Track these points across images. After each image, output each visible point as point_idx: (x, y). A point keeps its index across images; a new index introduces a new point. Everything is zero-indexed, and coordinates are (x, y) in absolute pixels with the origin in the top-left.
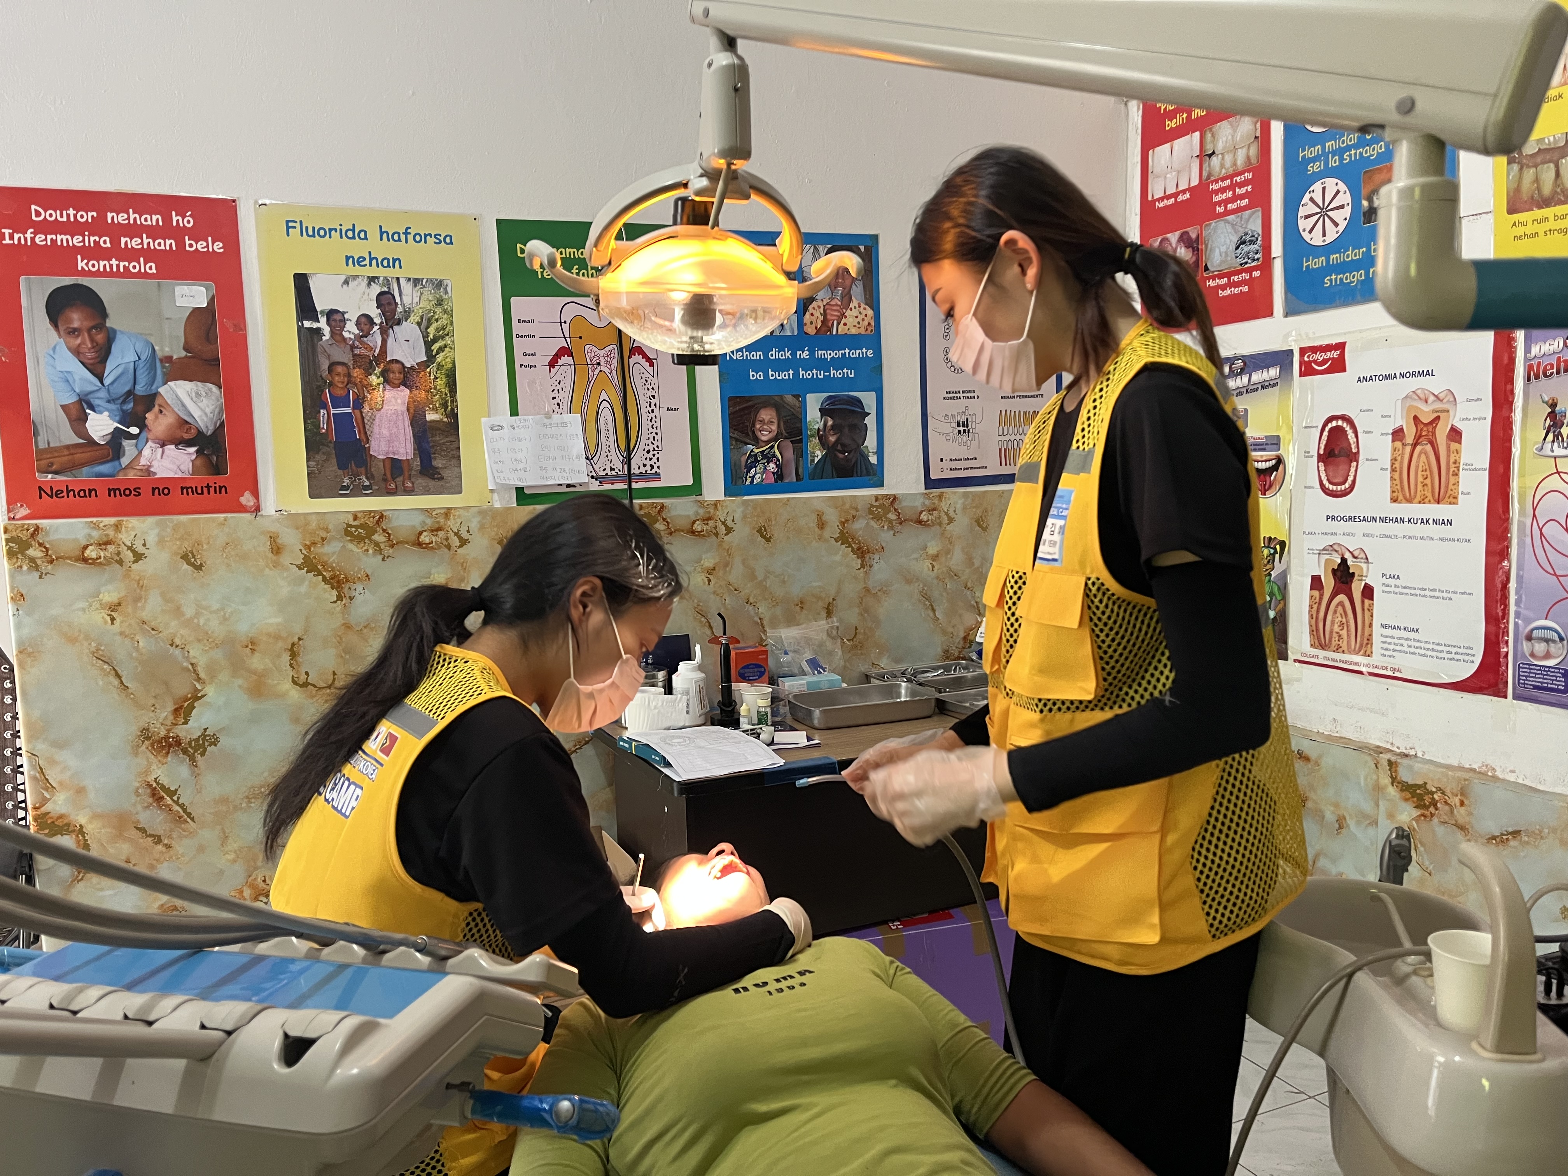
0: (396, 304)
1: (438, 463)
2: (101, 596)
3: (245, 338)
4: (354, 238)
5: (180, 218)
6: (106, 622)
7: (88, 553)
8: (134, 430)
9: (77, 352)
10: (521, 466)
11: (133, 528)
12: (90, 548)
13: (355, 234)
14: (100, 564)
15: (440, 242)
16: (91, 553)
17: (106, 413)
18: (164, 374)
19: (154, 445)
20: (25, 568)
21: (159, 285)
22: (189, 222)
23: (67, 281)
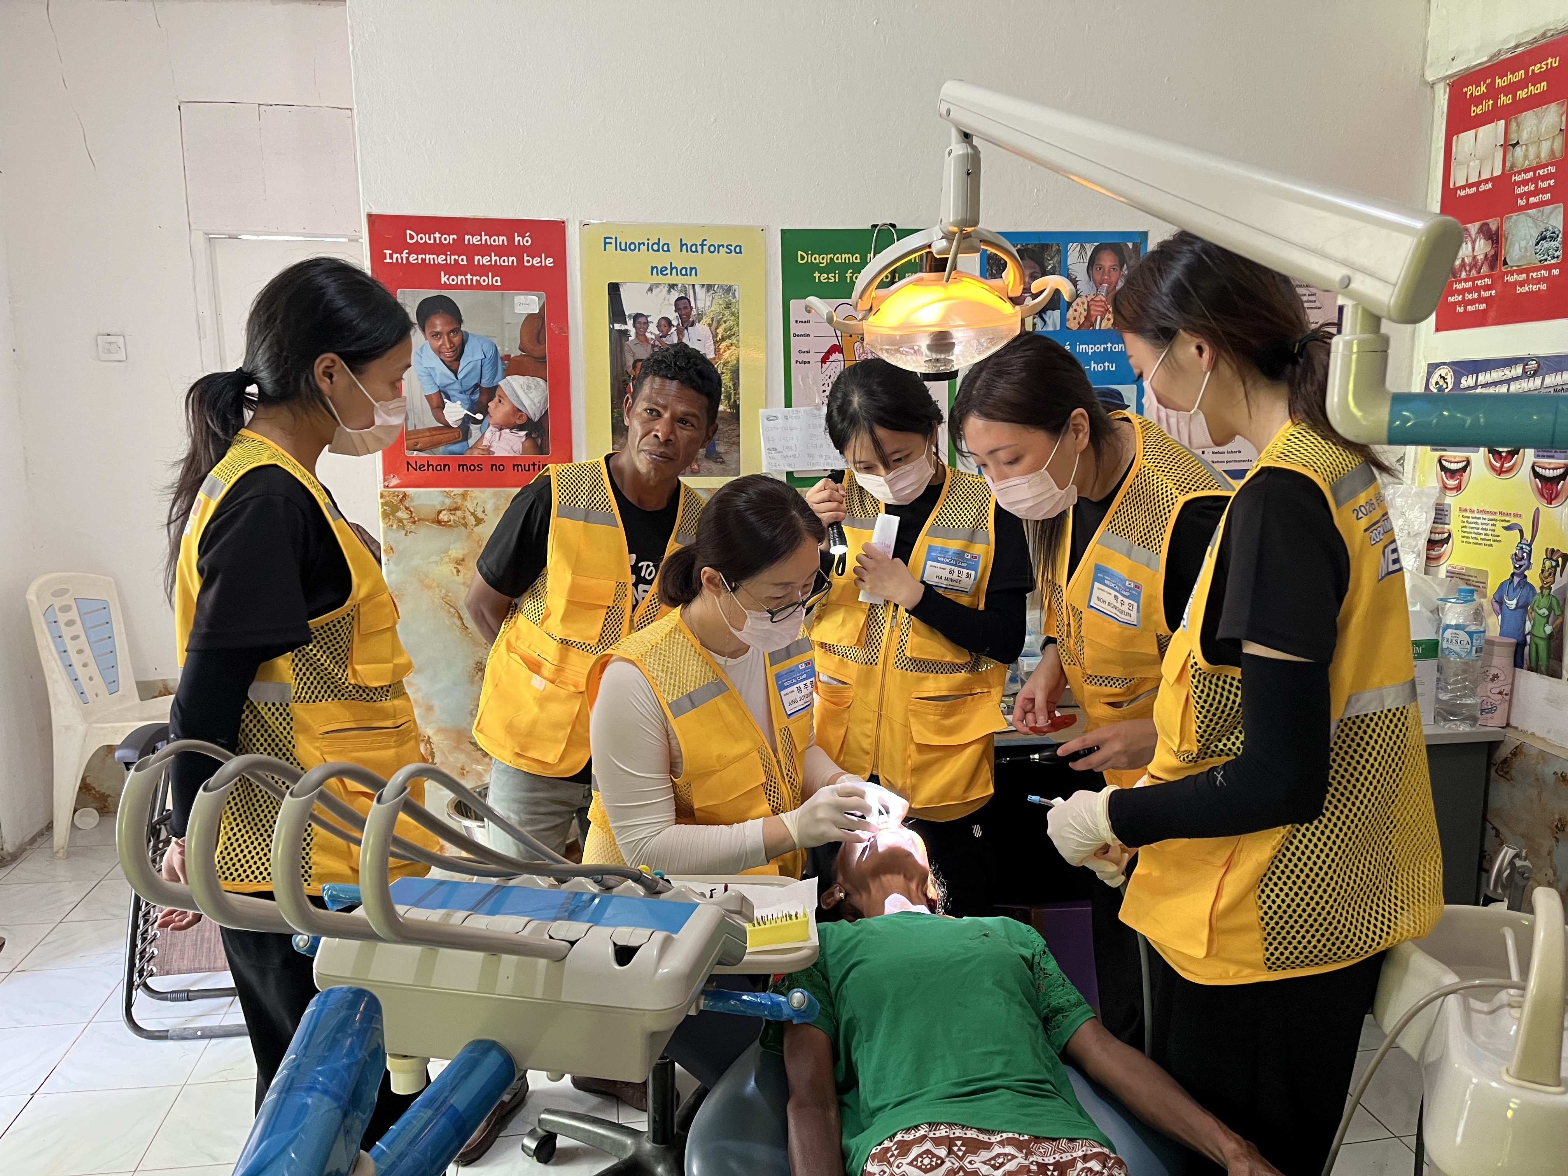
0: (692, 308)
1: (721, 448)
2: (450, 552)
3: (566, 339)
4: (658, 250)
5: (520, 238)
6: (453, 575)
7: (441, 516)
8: (479, 416)
9: (438, 351)
10: (791, 453)
11: (476, 498)
12: (444, 512)
13: (660, 247)
14: (450, 526)
15: (731, 252)
16: (444, 516)
17: (459, 402)
18: (504, 370)
19: (494, 429)
20: (395, 527)
21: (502, 294)
22: (527, 241)
23: (433, 293)
